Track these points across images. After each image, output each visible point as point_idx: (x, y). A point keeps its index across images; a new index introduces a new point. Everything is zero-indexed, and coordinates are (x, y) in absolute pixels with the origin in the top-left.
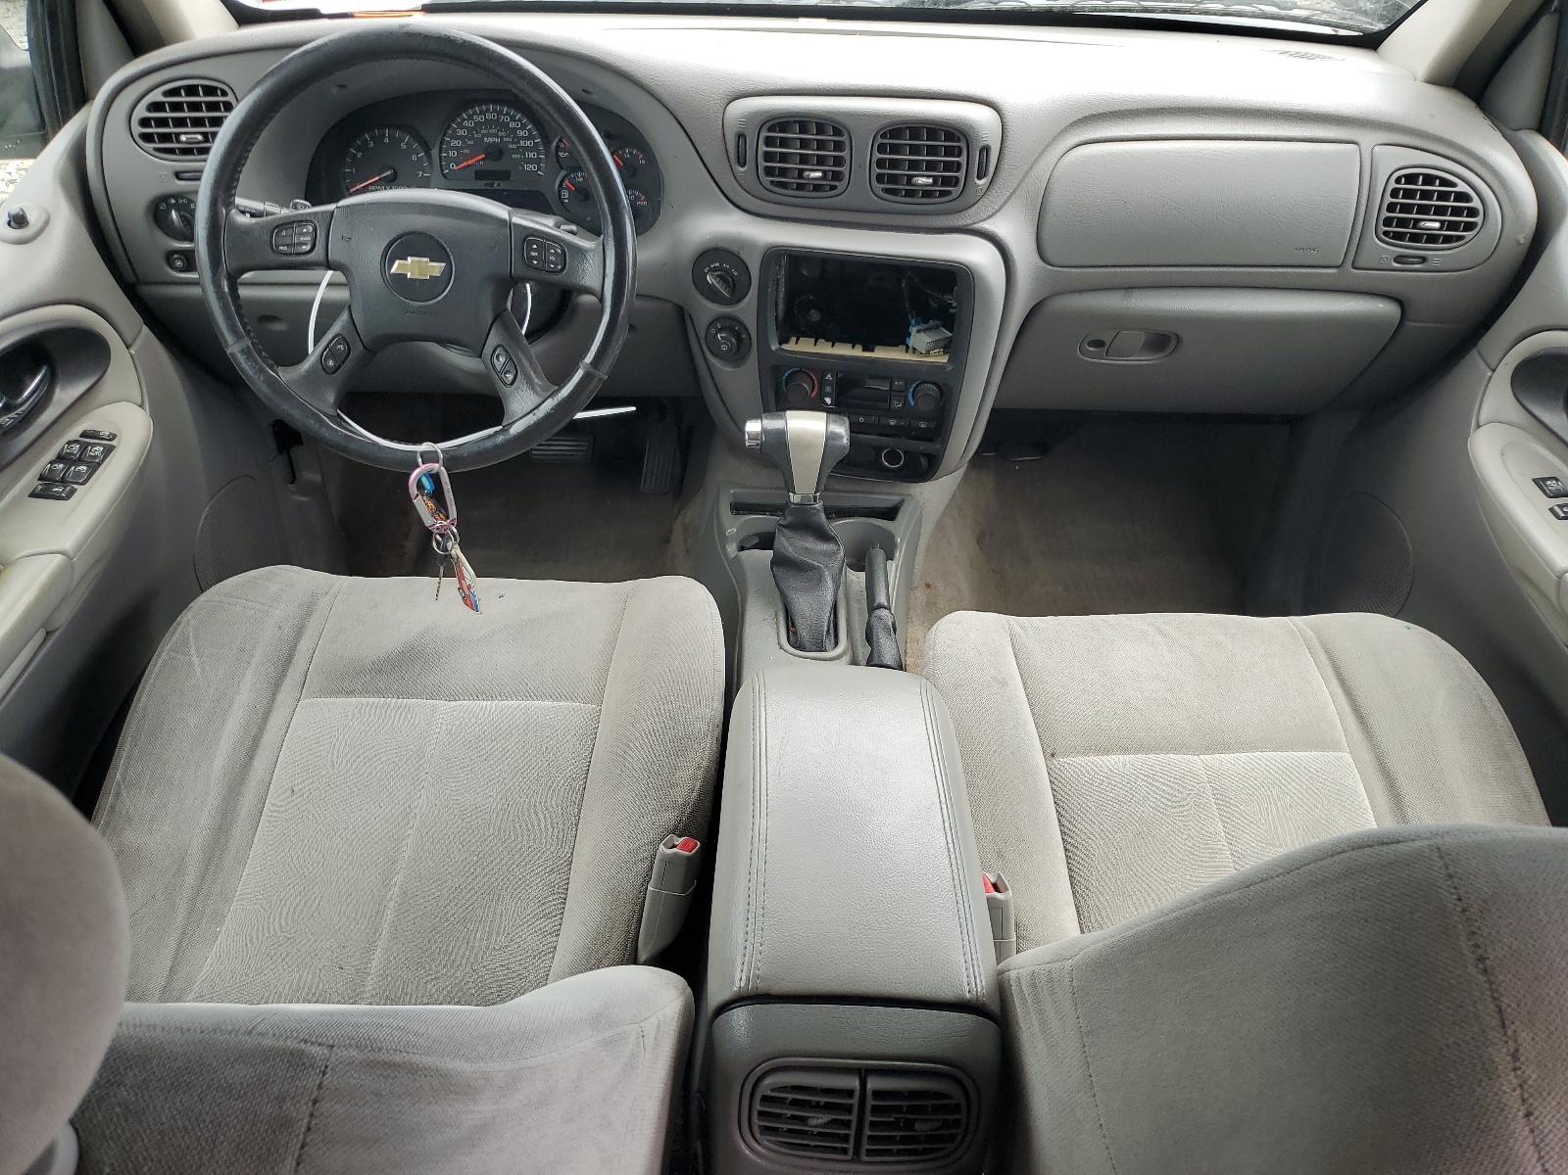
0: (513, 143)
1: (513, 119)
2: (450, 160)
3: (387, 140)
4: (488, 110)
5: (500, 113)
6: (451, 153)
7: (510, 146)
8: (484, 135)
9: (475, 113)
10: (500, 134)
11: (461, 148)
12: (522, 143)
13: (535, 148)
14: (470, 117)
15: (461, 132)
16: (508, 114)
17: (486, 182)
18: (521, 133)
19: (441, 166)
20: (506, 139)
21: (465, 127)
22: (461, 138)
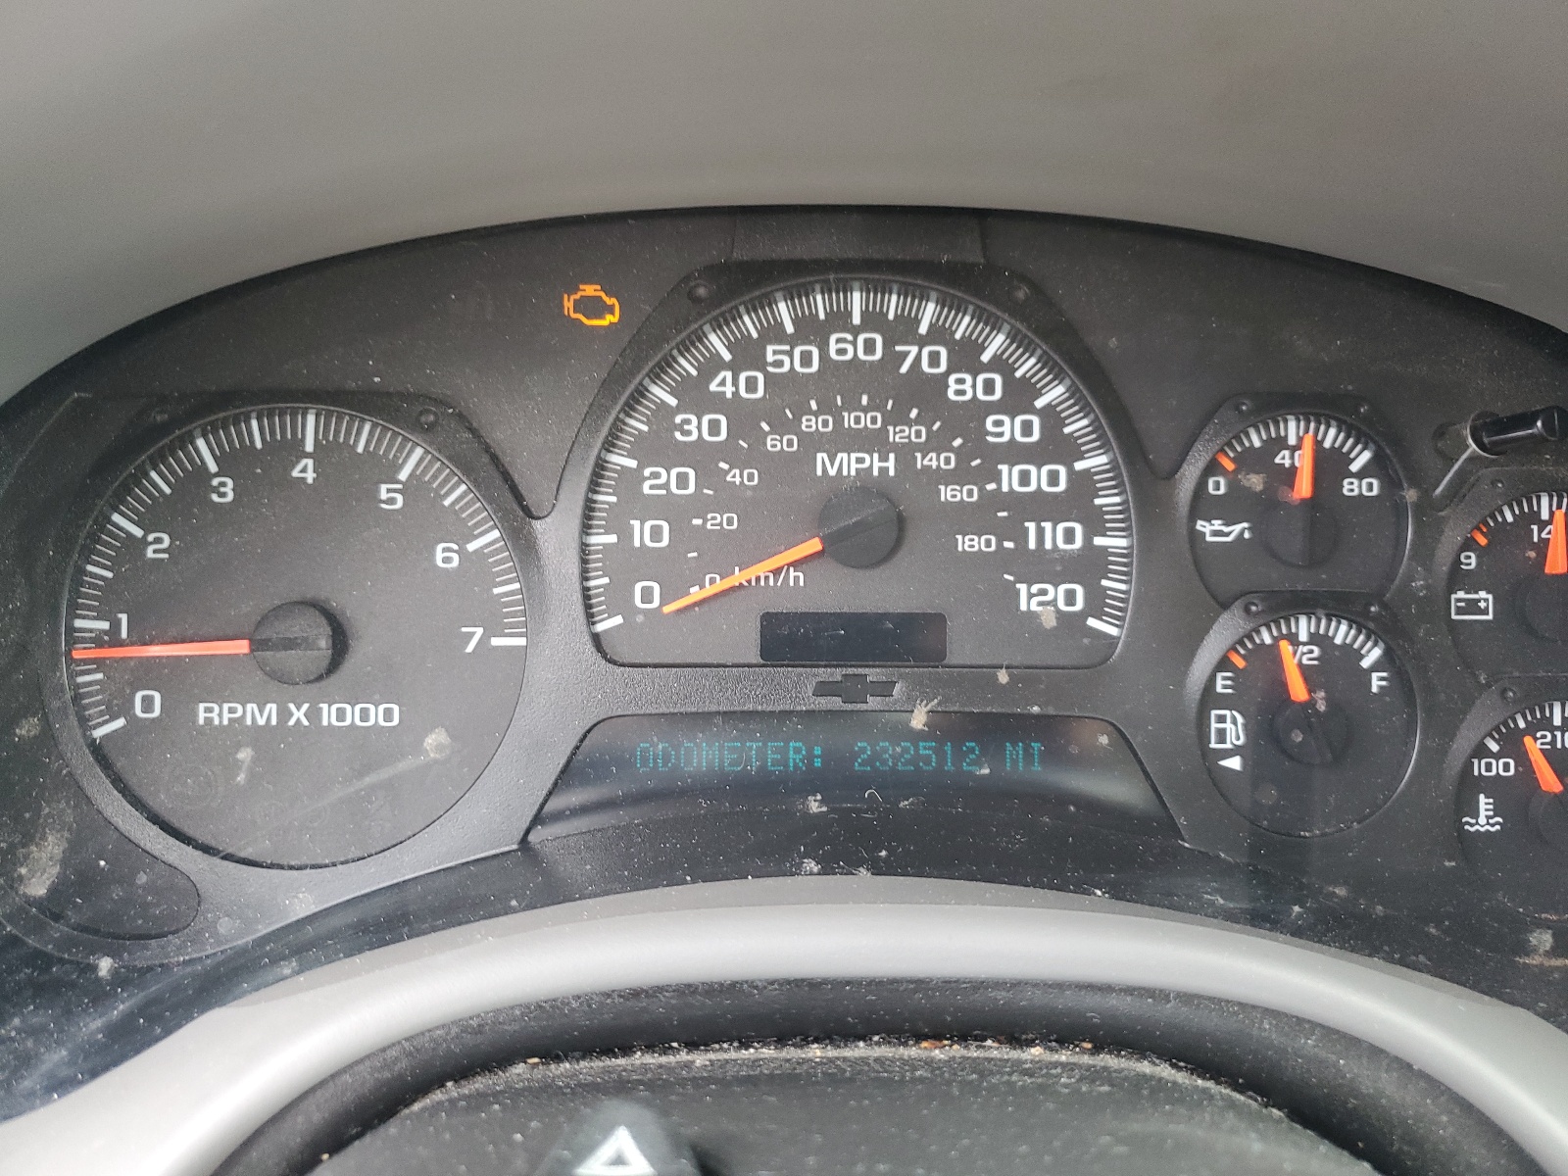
0: (958, 477)
1: (966, 357)
2: (632, 563)
3: (305, 471)
4: (839, 320)
5: (903, 330)
6: (641, 532)
7: (948, 493)
8: (812, 443)
9: (774, 334)
10: (897, 435)
11: (700, 505)
12: (1009, 477)
13: (1077, 502)
14: (747, 355)
15: (695, 428)
16: (938, 334)
17: (824, 674)
18: (1005, 429)
19: (586, 595)
20: (932, 461)
21: (717, 403)
22: (701, 456)
